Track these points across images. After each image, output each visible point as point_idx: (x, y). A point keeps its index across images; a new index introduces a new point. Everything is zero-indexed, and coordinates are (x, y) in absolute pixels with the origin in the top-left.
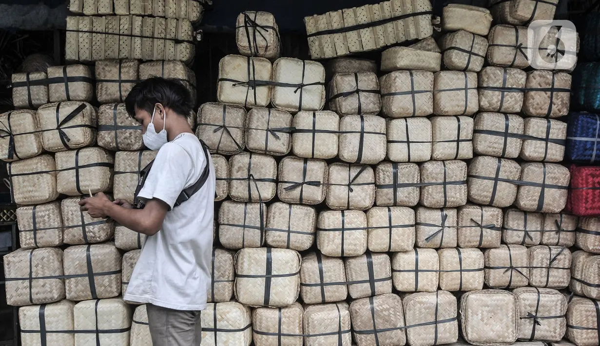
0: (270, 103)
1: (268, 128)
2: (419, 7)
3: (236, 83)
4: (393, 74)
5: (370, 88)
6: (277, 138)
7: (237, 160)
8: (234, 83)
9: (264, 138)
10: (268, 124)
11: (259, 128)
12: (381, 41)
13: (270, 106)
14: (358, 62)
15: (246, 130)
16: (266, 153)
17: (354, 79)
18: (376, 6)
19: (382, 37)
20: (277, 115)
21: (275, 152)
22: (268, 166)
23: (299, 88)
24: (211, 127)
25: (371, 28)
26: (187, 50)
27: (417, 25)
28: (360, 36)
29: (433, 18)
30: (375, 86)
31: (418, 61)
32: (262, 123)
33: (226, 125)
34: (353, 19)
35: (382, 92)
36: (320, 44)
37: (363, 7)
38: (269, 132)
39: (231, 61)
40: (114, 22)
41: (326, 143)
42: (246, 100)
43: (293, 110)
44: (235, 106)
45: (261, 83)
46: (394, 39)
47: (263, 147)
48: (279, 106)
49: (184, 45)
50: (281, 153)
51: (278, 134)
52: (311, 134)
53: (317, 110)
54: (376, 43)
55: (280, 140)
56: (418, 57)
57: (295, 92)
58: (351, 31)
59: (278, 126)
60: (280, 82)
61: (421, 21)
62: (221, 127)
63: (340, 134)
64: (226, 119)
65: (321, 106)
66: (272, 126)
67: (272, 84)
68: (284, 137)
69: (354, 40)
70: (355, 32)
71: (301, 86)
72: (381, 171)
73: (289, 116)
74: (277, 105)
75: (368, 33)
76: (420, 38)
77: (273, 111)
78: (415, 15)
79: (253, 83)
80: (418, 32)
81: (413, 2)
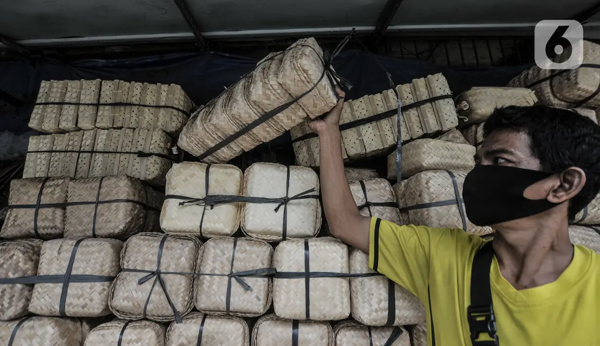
0: (239, 229)
1: (232, 273)
2: (437, 90)
3: (186, 200)
4: (424, 176)
5: (384, 200)
6: (247, 288)
7: (177, 332)
8: (182, 201)
9: (225, 289)
10: (232, 265)
11: (217, 272)
12: (389, 138)
13: (239, 234)
14: (356, 171)
15: (194, 276)
16: (228, 314)
17: (360, 188)
19: (389, 133)
20: (248, 248)
21: (244, 313)
22: (232, 339)
23: (282, 204)
24: (135, 275)
25: (374, 123)
26: (157, 166)
27: (437, 113)
28: (360, 135)
29: (457, 103)
30: (390, 196)
31: (452, 157)
32: (222, 263)
33: (163, 270)
34: (350, 114)
35: (401, 205)
36: (309, 150)
37: (361, 99)
38: (233, 280)
39: (182, 170)
40: (76, 137)
41: (330, 294)
42: (201, 226)
43: (275, 238)
44: (181, 236)
45: (223, 199)
46: (408, 135)
47: (223, 307)
48: (252, 233)
49: (152, 159)
50: (254, 313)
51: (249, 281)
52: (303, 281)
53: (309, 237)
54: (382, 142)
55: (252, 290)
56: (451, 152)
57: (276, 210)
58: (349, 128)
59: (250, 267)
60: (252, 196)
61: (443, 106)
62: (153, 273)
63: (351, 278)
64: (163, 260)
65: (317, 230)
66: (239, 267)
67: (240, 200)
68: (259, 284)
69: (354, 140)
70: (354, 129)
71: (285, 201)
72: (422, 334)
73: (266, 250)
74: (249, 231)
75: (370, 130)
76: (445, 129)
77: (241, 242)
78: (432, 100)
79: (212, 201)
80: (439, 121)
81: (428, 86)
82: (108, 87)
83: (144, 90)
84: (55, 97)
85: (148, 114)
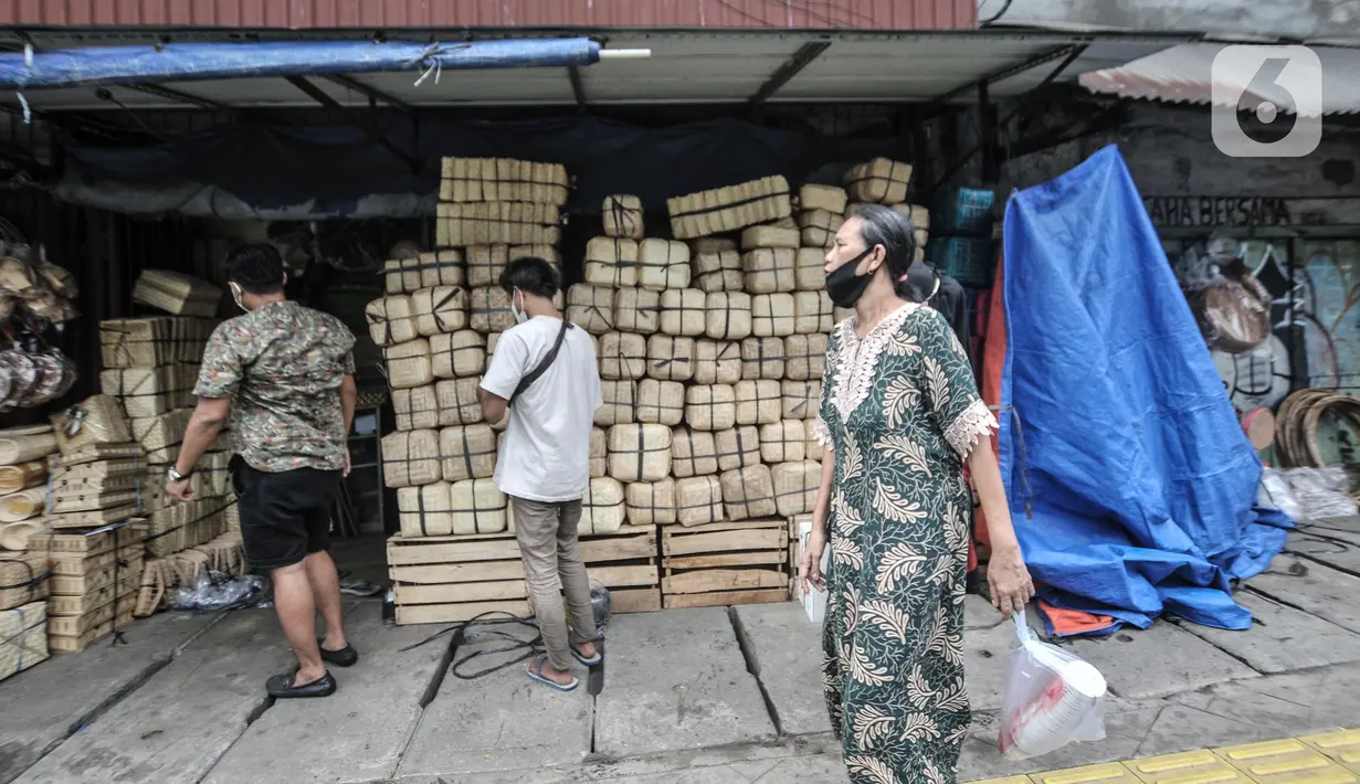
0: (639, 283)
1: (637, 308)
2: (778, 187)
3: (604, 264)
4: (756, 252)
5: (733, 266)
6: (646, 316)
7: (607, 339)
8: (602, 265)
9: (633, 317)
10: (637, 304)
11: (628, 307)
12: (742, 221)
13: (638, 286)
15: (615, 309)
16: (635, 331)
17: (717, 258)
18: (736, 188)
19: (743, 217)
20: (645, 294)
21: (644, 330)
22: (637, 344)
23: (665, 268)
24: (581, 307)
25: (732, 209)
26: (555, 234)
27: (776, 206)
28: (721, 217)
29: (792, 198)
30: (738, 264)
31: (779, 239)
32: (631, 302)
33: (596, 305)
34: (714, 201)
35: (745, 270)
36: (683, 225)
38: (638, 311)
39: (598, 243)
40: (484, 207)
41: (694, 320)
42: (615, 280)
43: (661, 289)
44: (604, 286)
45: (627, 264)
46: (755, 219)
47: (632, 326)
48: (646, 285)
49: (551, 229)
50: (649, 331)
51: (647, 313)
52: (679, 312)
53: (683, 289)
54: (737, 223)
55: (648, 318)
57: (662, 272)
58: (713, 212)
59: (647, 305)
60: (646, 262)
61: (779, 201)
62: (591, 307)
63: (707, 311)
64: (596, 299)
65: (687, 285)
66: (641, 305)
67: (639, 265)
68: (652, 315)
69: (716, 221)
70: (717, 213)
71: (666, 266)
72: (746, 346)
73: (656, 295)
74: (644, 284)
75: (729, 214)
76: (779, 218)
77: (640, 291)
78: (774, 195)
79: (620, 264)
80: (777, 211)
81: (771, 183)
82: (503, 164)
83: (532, 168)
84: (460, 173)
85: (539, 190)
